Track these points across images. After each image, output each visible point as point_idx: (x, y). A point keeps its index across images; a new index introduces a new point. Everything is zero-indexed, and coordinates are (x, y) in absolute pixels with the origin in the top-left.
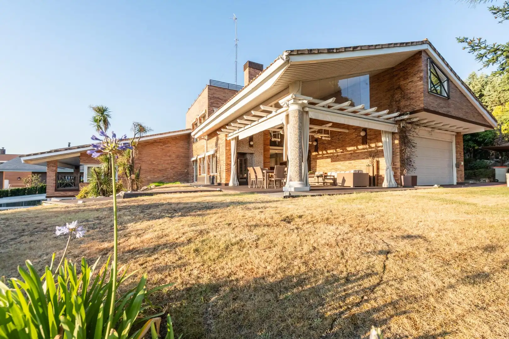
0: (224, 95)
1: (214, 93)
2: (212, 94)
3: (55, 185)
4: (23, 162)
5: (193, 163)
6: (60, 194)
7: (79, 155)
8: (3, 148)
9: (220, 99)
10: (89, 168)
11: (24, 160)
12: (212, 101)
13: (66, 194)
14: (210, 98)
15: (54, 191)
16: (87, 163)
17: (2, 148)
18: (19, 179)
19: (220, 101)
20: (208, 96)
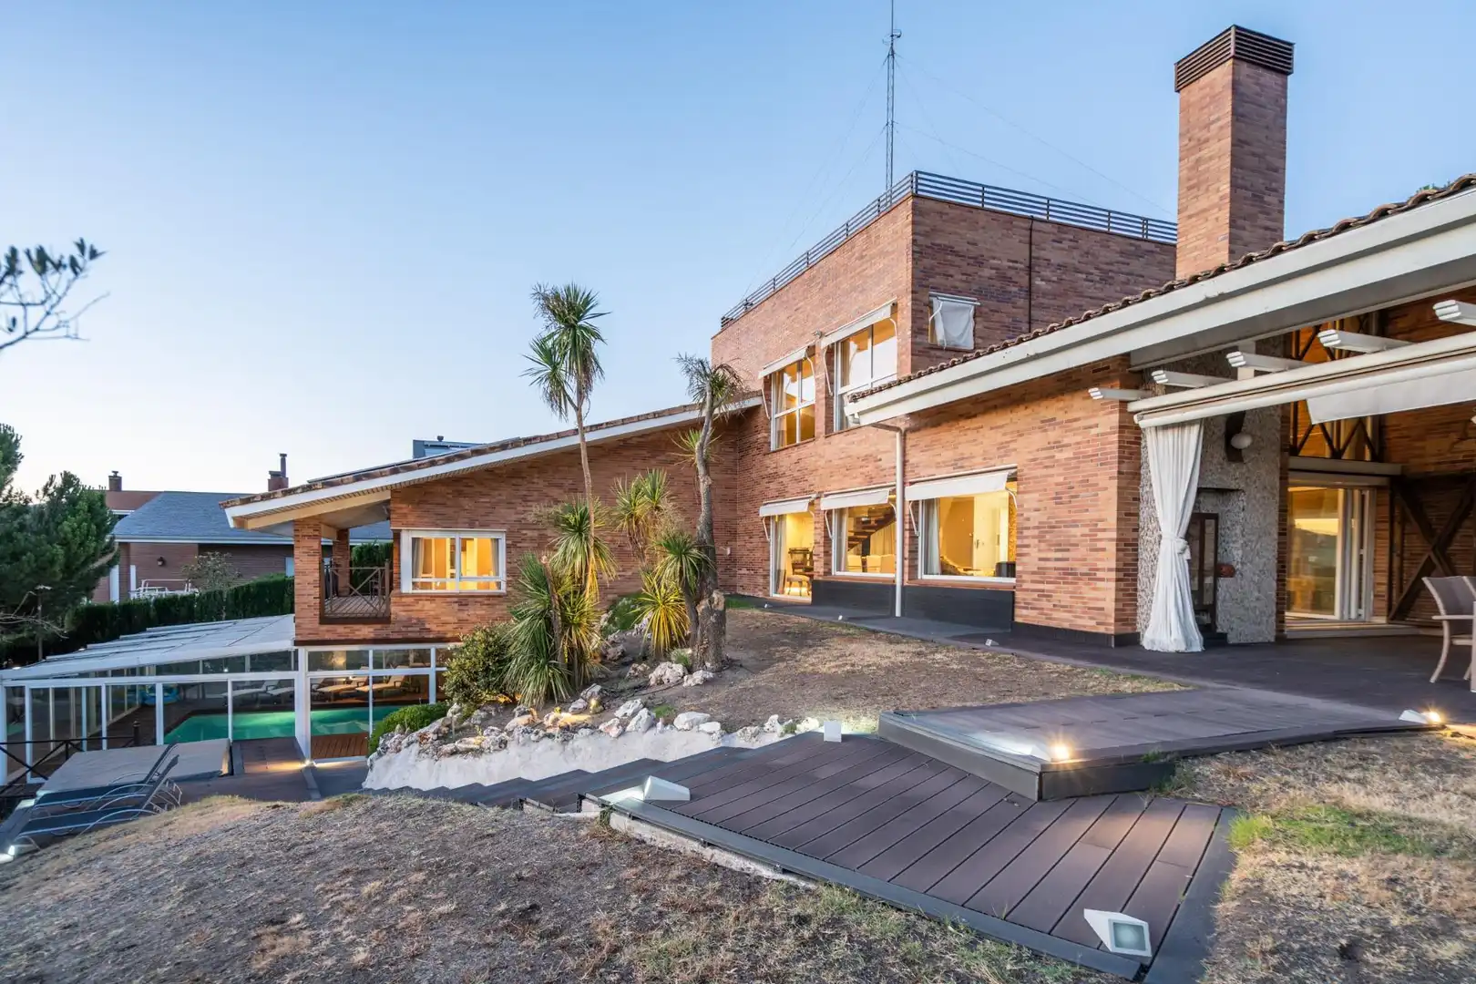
0: (970, 235)
1: (934, 230)
2: (926, 235)
3: (318, 601)
4: (232, 524)
5: (768, 525)
6: (333, 632)
7: (387, 496)
8: (116, 472)
9: (957, 254)
10: (415, 540)
11: (234, 518)
12: (927, 262)
13: (353, 632)
14: (920, 252)
15: (316, 624)
16: (413, 525)
17: (112, 474)
18: (160, 563)
19: (957, 260)
20: (914, 241)
